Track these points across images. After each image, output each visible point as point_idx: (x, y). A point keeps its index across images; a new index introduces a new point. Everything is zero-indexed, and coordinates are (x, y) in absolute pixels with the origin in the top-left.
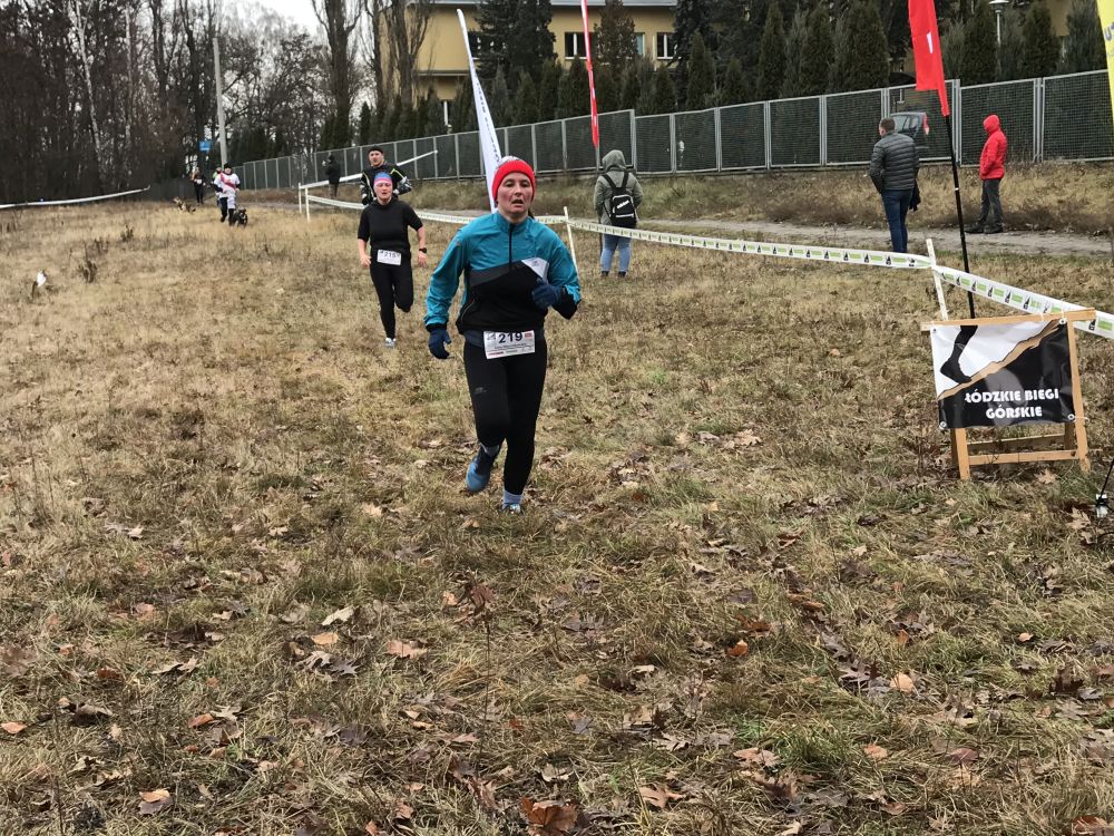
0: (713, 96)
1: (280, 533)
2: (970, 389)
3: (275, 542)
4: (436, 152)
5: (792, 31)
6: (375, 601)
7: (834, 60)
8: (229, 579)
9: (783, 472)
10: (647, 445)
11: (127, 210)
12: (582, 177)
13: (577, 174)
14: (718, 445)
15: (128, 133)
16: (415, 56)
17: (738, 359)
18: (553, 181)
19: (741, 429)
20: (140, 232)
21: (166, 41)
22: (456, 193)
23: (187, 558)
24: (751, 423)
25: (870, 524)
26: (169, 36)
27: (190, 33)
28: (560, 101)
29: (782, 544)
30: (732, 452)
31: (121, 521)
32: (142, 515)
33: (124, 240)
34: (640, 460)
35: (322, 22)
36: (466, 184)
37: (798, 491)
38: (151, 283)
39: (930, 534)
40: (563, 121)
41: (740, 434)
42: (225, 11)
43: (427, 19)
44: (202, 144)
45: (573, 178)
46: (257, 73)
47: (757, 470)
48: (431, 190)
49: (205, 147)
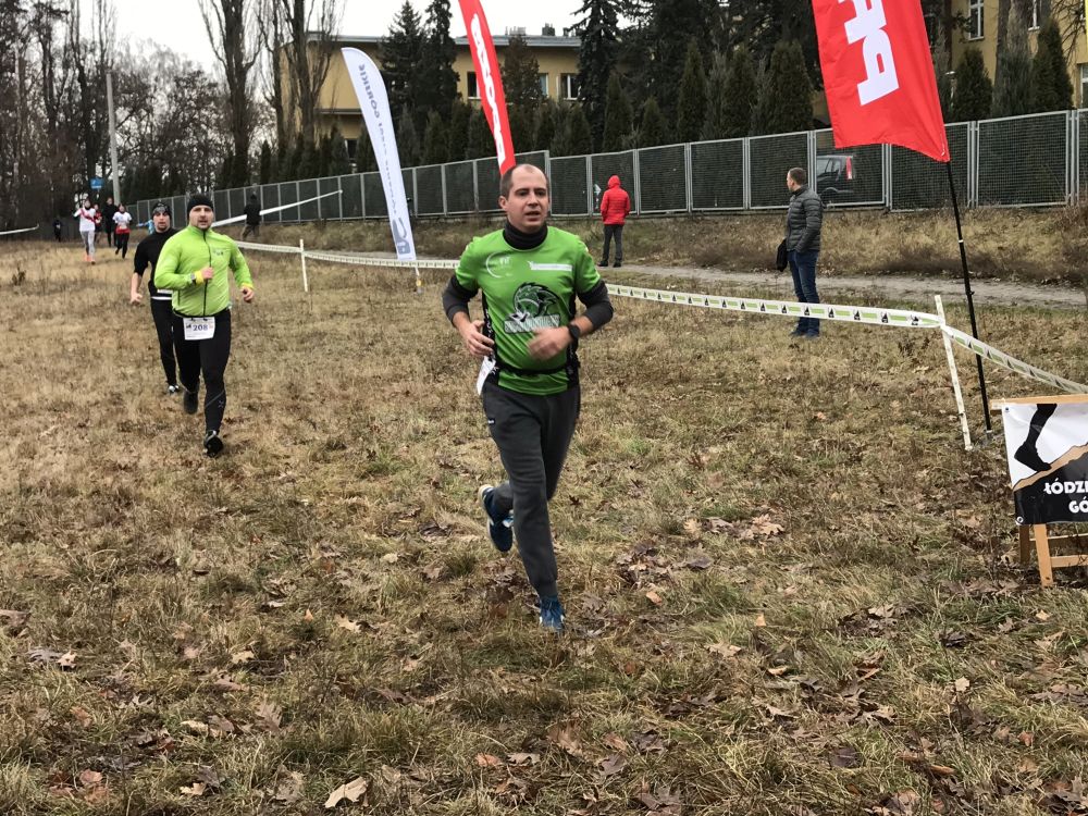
0: (631, 137)
1: (244, 660)
2: (1050, 479)
3: (241, 674)
4: (341, 191)
5: (711, 72)
6: (384, 767)
7: (756, 103)
8: (194, 733)
9: (825, 572)
10: (652, 534)
11: (16, 250)
12: (495, 219)
13: (489, 215)
14: (733, 534)
15: (16, 170)
16: (317, 93)
17: (717, 423)
18: (464, 222)
19: (754, 514)
20: (33, 275)
21: (56, 76)
22: (363, 233)
23: (136, 699)
24: (765, 506)
25: (958, 645)
26: (59, 72)
27: (81, 69)
28: (471, 141)
29: (861, 674)
30: (754, 542)
31: (47, 643)
32: (72, 635)
33: (16, 283)
34: (649, 552)
35: (221, 59)
36: (372, 224)
37: (854, 599)
38: (49, 331)
39: (1038, 661)
40: (475, 162)
41: (756, 520)
42: (117, 48)
43: (329, 56)
44: (94, 182)
45: (485, 220)
46: (150, 111)
47: (793, 570)
48: (336, 230)
49: (96, 186)
